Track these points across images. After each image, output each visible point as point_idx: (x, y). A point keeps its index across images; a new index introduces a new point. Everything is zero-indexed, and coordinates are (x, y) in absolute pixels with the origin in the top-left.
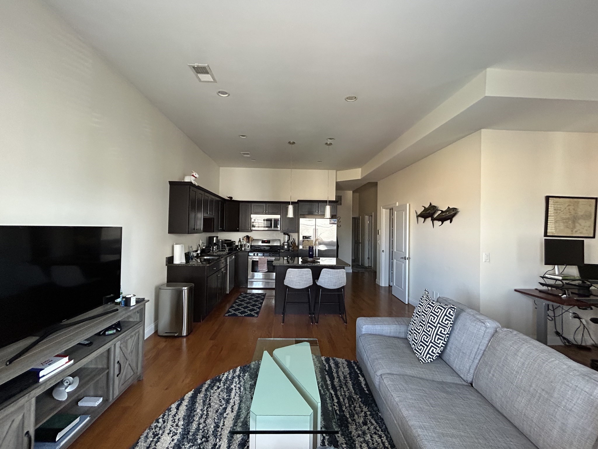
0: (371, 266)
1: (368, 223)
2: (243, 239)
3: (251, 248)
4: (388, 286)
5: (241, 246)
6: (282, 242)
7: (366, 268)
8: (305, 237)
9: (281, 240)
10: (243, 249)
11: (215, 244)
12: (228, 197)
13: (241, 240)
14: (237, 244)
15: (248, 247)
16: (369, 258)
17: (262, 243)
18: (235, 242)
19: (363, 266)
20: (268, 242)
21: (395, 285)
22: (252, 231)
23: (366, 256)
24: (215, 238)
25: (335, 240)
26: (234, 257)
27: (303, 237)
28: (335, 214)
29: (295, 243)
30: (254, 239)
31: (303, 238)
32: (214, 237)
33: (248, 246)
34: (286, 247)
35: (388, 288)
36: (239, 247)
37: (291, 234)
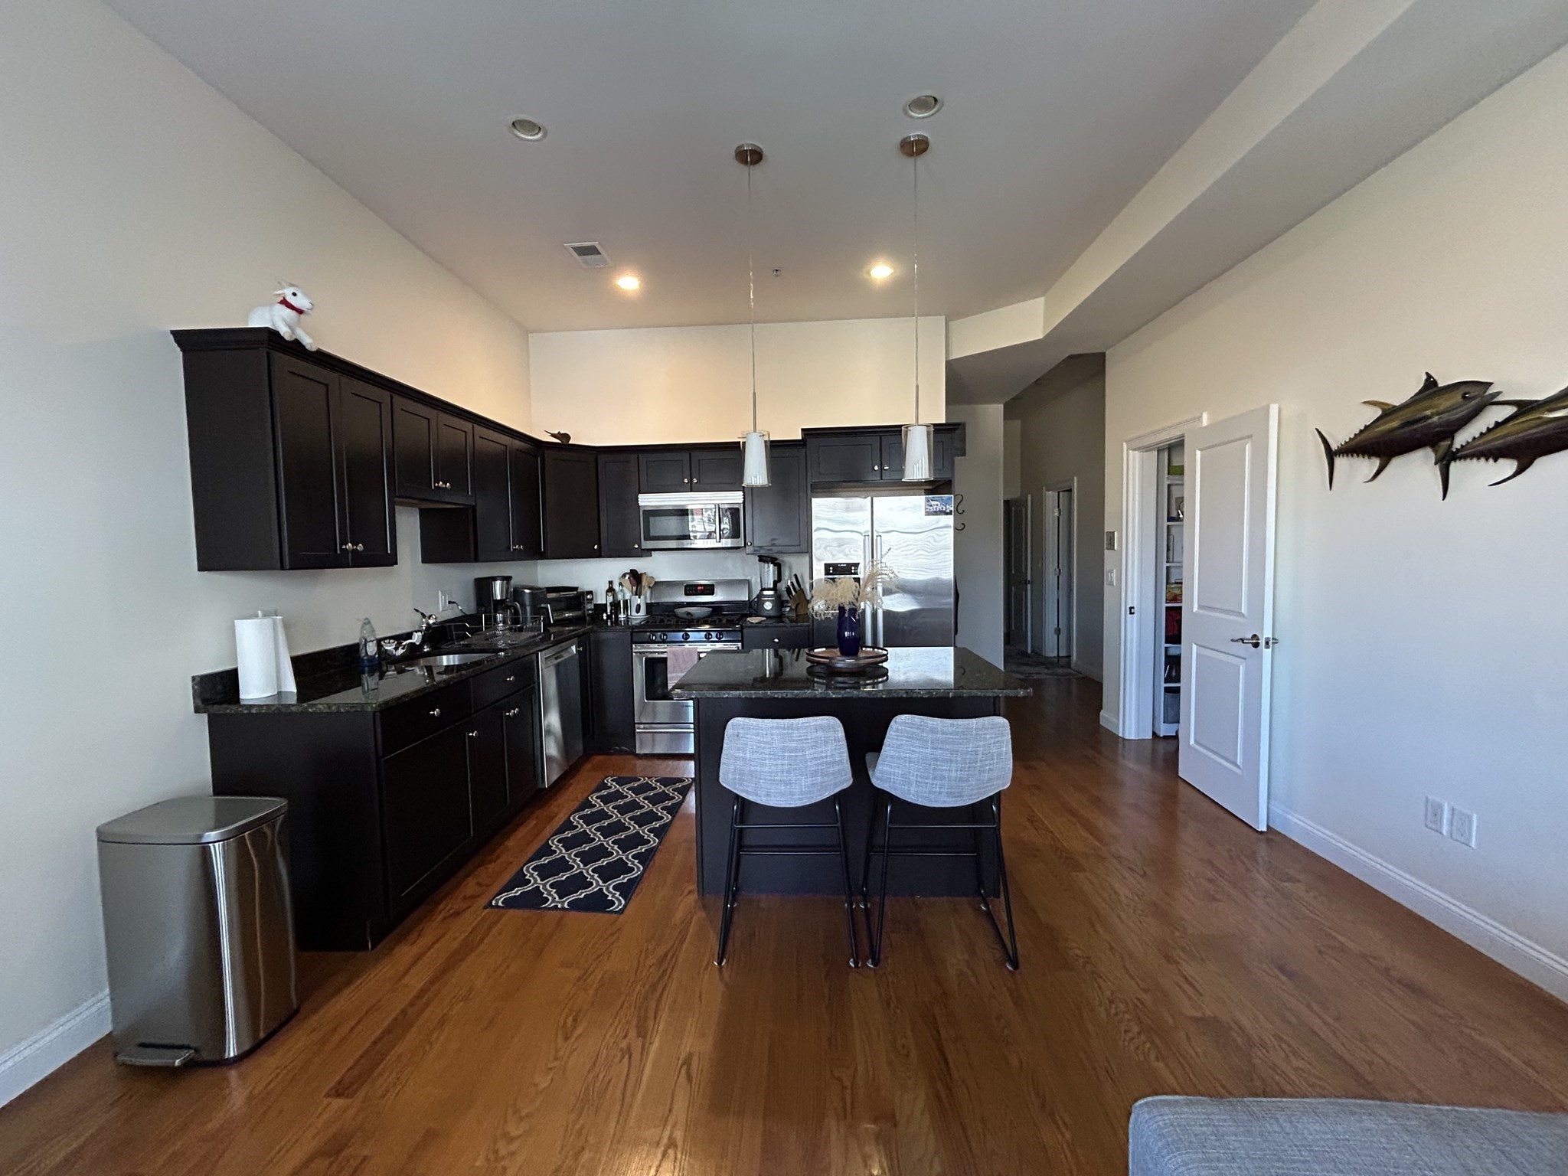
0: (1069, 657)
1: (1056, 514)
2: (620, 584)
3: (648, 612)
4: (1149, 736)
5: (615, 605)
6: (756, 592)
7: (1049, 663)
8: (834, 570)
9: (753, 580)
10: (622, 616)
11: (500, 605)
12: (553, 435)
13: (616, 587)
14: (601, 599)
15: (638, 610)
16: (1058, 631)
17: (686, 594)
18: (591, 593)
19: (1037, 658)
20: (709, 590)
21: (1192, 742)
22: (648, 552)
23: (1050, 622)
24: (498, 584)
25: (948, 574)
26: (574, 648)
27: (827, 566)
28: (946, 476)
29: (802, 591)
30: (656, 583)
31: (827, 573)
32: (494, 579)
33: (639, 606)
34: (768, 606)
35: (1149, 746)
36: (609, 611)
37: (788, 560)
